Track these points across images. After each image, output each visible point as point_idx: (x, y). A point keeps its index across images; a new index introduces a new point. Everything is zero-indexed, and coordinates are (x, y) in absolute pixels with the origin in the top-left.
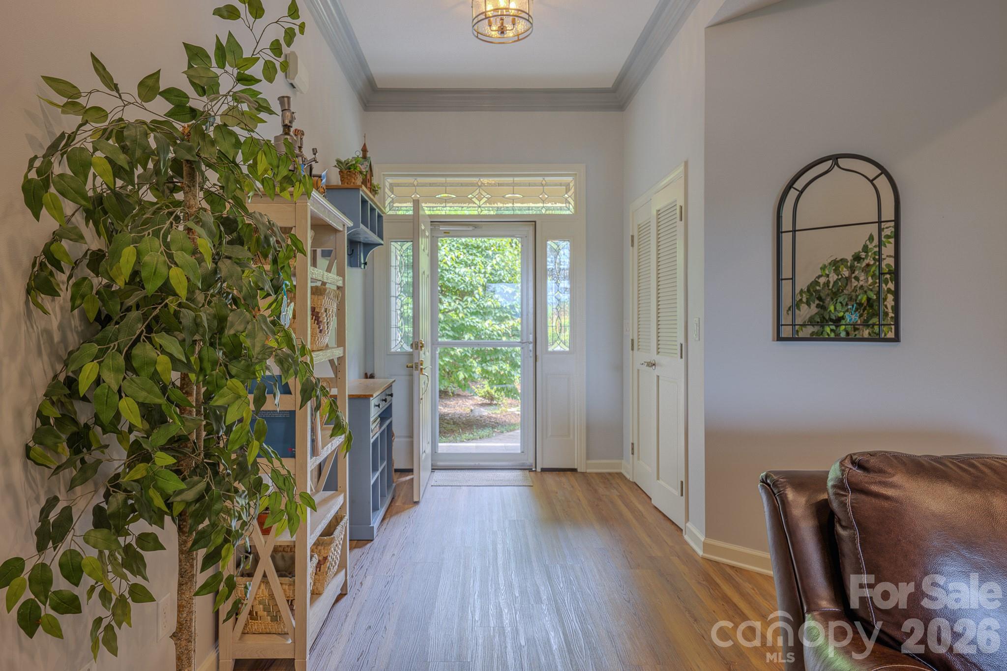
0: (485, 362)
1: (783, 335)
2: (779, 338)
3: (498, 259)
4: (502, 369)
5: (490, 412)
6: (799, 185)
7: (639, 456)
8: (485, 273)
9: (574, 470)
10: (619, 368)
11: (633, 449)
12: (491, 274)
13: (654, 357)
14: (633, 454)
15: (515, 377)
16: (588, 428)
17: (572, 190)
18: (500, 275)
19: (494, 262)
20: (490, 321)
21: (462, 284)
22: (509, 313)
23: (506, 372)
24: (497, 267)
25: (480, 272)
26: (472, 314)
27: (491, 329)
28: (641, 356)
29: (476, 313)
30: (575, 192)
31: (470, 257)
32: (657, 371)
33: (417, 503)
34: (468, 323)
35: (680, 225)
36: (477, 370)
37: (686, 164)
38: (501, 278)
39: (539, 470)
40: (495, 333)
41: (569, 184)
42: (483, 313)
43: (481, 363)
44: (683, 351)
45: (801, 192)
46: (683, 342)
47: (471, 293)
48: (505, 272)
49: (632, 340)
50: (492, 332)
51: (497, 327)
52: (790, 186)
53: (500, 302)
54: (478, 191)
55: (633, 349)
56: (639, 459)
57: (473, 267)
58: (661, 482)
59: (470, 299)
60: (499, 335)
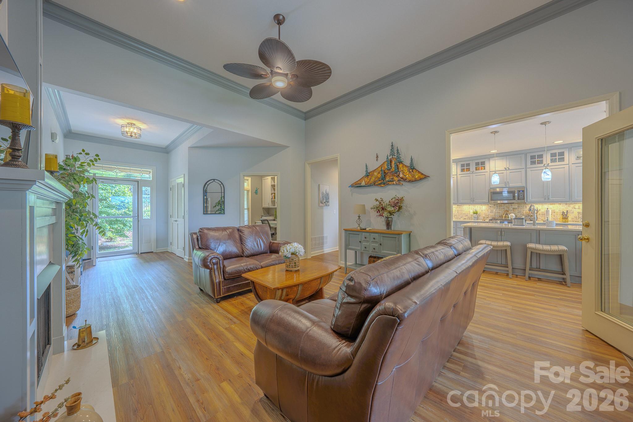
0: (112, 224)
1: (205, 213)
2: (204, 214)
3: (118, 188)
4: (119, 227)
5: (112, 244)
6: (208, 184)
7: (173, 245)
8: (112, 193)
9: (152, 252)
10: (167, 223)
11: (171, 244)
12: (114, 193)
13: (176, 219)
14: (171, 245)
15: (125, 229)
16: (157, 240)
17: (152, 173)
18: (119, 193)
19: (116, 189)
20: (114, 210)
21: (100, 196)
22: (123, 207)
23: (121, 228)
24: (117, 191)
25: (109, 193)
26: (105, 207)
27: (114, 213)
28: (173, 219)
29: (108, 207)
30: (152, 174)
31: (105, 187)
32: (177, 222)
33: (95, 266)
34: (104, 211)
35: (183, 188)
36: (108, 228)
37: (184, 175)
38: (119, 195)
39: (140, 253)
40: (117, 214)
41: (150, 171)
42: (110, 207)
43: (109, 225)
44: (184, 217)
45: (208, 185)
46: (183, 215)
47: (105, 200)
48: (121, 193)
49: (171, 215)
50: (115, 214)
51: (117, 212)
52: (206, 184)
53: (119, 203)
54: (116, 170)
55: (171, 218)
56: (173, 246)
57: (106, 191)
58: (179, 249)
59: (105, 202)
60: (118, 215)
